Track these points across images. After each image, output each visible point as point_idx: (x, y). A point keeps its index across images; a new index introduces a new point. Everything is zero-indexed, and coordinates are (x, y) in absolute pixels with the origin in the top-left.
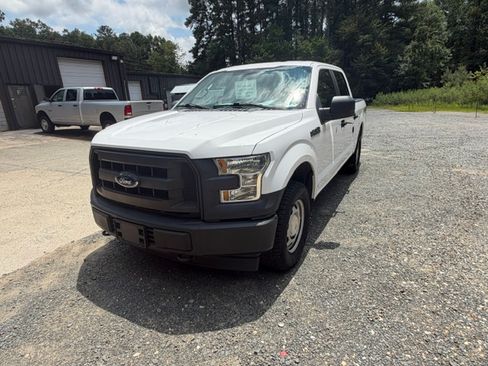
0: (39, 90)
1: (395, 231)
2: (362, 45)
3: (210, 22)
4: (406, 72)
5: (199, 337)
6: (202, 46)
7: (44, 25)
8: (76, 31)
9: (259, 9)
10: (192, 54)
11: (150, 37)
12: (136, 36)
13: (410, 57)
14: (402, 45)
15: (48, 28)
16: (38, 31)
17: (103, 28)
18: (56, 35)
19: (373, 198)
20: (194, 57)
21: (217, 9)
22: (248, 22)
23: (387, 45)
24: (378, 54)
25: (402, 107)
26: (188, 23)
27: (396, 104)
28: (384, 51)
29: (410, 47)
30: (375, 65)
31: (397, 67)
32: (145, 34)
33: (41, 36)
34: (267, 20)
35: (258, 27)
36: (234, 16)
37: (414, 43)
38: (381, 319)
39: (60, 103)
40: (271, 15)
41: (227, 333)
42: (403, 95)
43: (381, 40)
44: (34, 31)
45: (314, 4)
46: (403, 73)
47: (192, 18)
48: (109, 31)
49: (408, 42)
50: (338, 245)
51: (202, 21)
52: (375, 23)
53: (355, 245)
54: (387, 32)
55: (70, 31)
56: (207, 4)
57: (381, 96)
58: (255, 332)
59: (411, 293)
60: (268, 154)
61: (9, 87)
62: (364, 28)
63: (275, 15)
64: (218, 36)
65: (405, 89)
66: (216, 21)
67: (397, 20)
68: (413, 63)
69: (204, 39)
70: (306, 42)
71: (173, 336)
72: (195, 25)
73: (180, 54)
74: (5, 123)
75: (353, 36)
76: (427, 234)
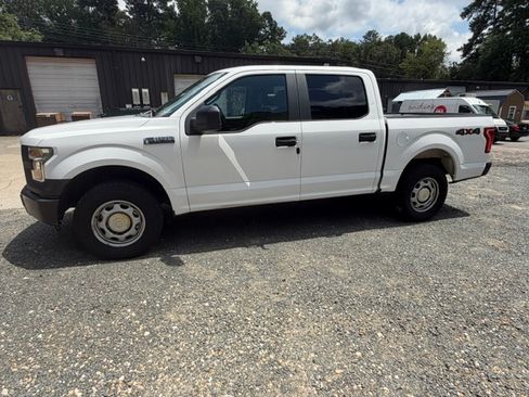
3: (500, 8)
6: (479, 41)
7: (317, 38)
10: (461, 53)
11: (418, 37)
12: (401, 37)
15: (319, 40)
16: (311, 43)
17: (370, 33)
20: (464, 56)
26: (466, 13)
32: (413, 35)
44: (307, 44)
47: (474, 5)
48: (376, 35)
51: (488, 8)
60: (52, 149)
69: (485, 31)
72: (475, 15)
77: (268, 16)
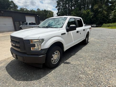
0: (21, 23)
1: (88, 61)
2: (100, 11)
3: (61, 7)
4: (112, 18)
5: (22, 82)
6: (59, 12)
7: (26, 9)
8: (32, 10)
9: (73, 3)
10: (57, 14)
11: (48, 11)
12: (45, 10)
13: (113, 14)
14: (111, 11)
15: (27, 9)
16: (25, 10)
17: (38, 9)
18: (28, 11)
19: (87, 51)
20: (57, 15)
21: (63, 4)
22: (70, 7)
23: (107, 11)
24: (104, 14)
25: (110, 27)
26: (56, 7)
27: (108, 26)
28: (106, 13)
29: (113, 11)
30: (103, 16)
31: (109, 17)
32: (47, 10)
33: (25, 11)
34: (75, 6)
35: (73, 8)
36: (67, 5)
37: (114, 10)
38: (69, 85)
39: (24, 25)
40: (76, 5)
41: (29, 82)
42: (110, 24)
43: (105, 10)
44: (24, 10)
45: (88, 1)
46: (111, 18)
47: (57, 6)
48: (39, 10)
49: (113, 10)
50: (70, 63)
51: (60, 7)
52: (103, 6)
53: (75, 64)
54: (107, 8)
55: (31, 10)
56: (61, 3)
57: (104, 25)
58: (36, 83)
59: (81, 78)
60: (43, 39)
61: (15, 22)
62: (100, 7)
63: (77, 4)
64: (63, 10)
65: (111, 23)
66: (63, 6)
67: (110, 5)
68: (114, 16)
69: (60, 11)
70: (85, 11)
71: (17, 81)
72: (58, 8)
73: (54, 14)
74: (14, 29)
75: (97, 9)
76: (96, 63)
77: (12, 2)
